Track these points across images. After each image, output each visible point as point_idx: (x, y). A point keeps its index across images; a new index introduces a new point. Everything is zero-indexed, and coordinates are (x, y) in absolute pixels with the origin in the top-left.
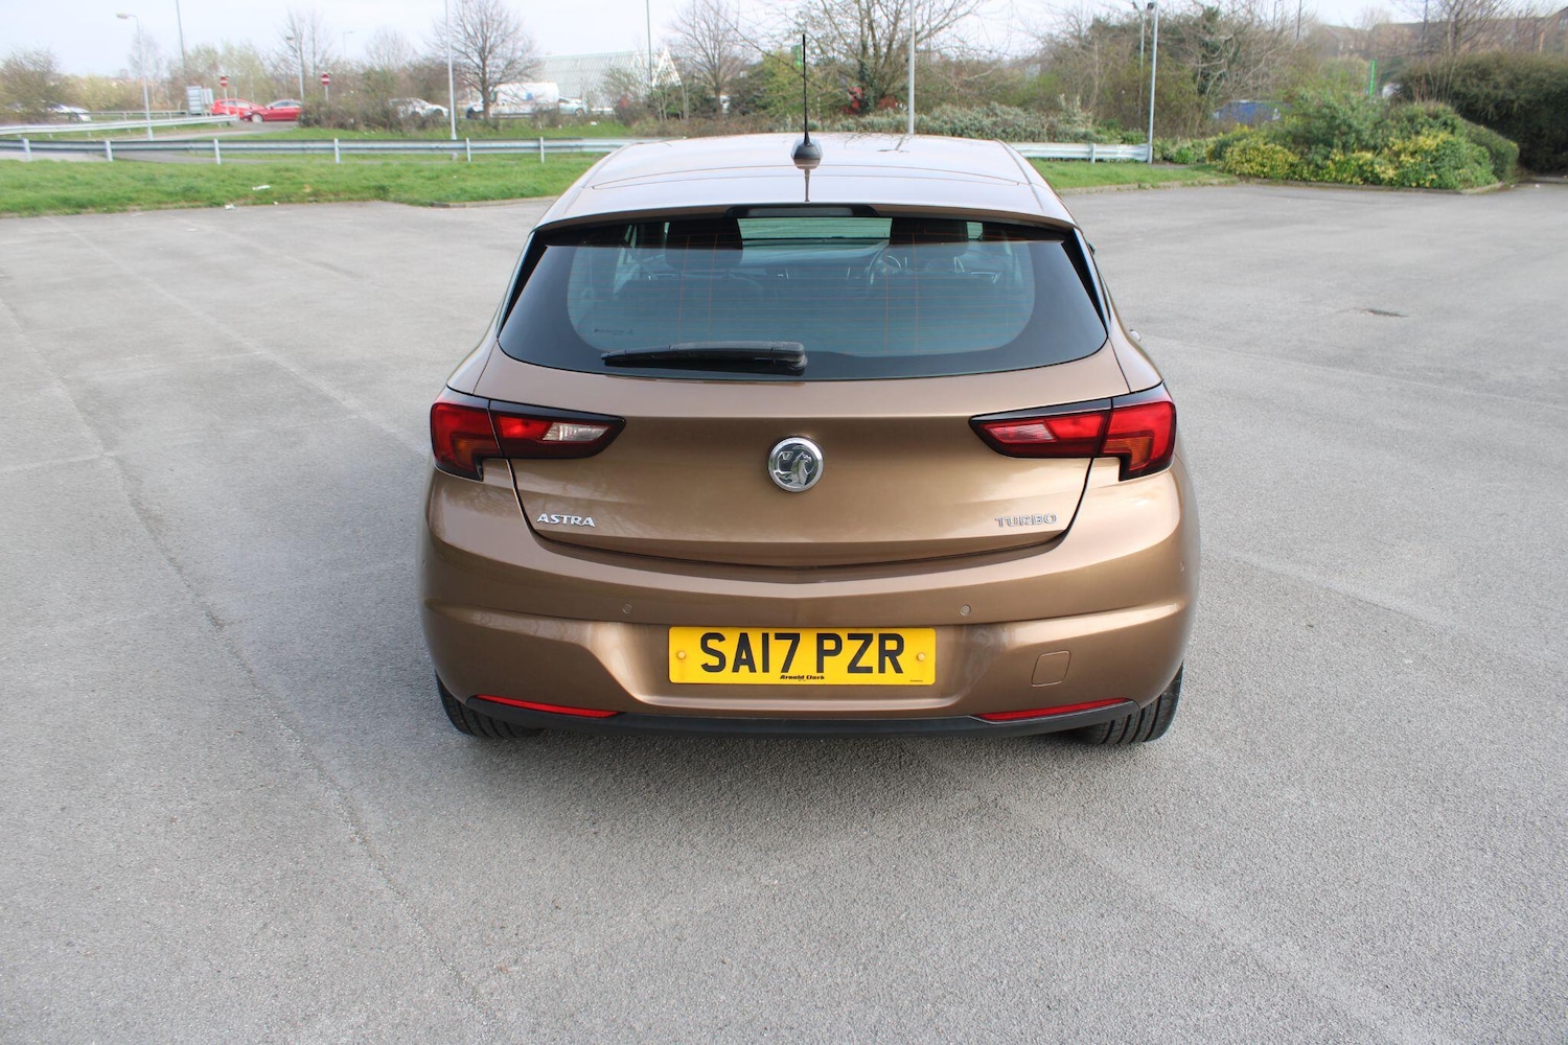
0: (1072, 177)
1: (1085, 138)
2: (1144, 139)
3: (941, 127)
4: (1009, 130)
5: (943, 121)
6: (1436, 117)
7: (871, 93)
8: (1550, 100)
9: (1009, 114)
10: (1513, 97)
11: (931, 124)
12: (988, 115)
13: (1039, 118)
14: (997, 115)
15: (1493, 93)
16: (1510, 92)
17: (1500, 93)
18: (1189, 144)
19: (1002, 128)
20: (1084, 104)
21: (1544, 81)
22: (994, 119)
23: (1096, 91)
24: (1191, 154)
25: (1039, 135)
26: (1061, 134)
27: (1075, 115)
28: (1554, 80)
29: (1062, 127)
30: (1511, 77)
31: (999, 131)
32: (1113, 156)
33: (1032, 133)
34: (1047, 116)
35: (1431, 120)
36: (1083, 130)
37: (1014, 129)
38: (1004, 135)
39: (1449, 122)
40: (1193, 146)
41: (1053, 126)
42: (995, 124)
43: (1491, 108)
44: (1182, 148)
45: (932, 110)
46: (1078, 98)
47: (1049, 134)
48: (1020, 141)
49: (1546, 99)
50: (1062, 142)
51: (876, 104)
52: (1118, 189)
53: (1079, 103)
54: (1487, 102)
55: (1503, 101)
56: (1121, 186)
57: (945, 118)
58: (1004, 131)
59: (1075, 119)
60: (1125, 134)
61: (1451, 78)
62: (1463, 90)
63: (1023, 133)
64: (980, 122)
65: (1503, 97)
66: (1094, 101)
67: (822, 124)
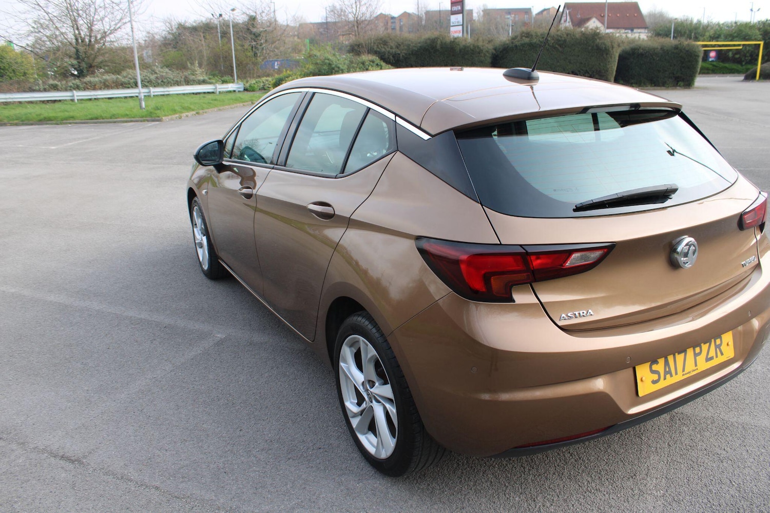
0: (220, 100)
1: (204, 82)
2: (232, 81)
3: (129, 81)
4: (165, 80)
5: (129, 78)
6: (373, 62)
7: (84, 65)
8: (414, 53)
9: (163, 72)
10: (399, 52)
11: (123, 80)
12: (152, 74)
13: (179, 74)
14: (156, 73)
15: (391, 51)
16: (397, 50)
17: (394, 50)
18: (254, 82)
19: (161, 80)
20: (200, 65)
21: (410, 45)
22: (156, 75)
23: (206, 58)
24: (256, 86)
25: (180, 82)
26: (191, 81)
27: (196, 71)
28: (414, 45)
29: (192, 77)
30: (396, 44)
31: (159, 81)
32: (227, 90)
33: (177, 81)
34: (183, 72)
35: (371, 63)
36: (202, 78)
37: (168, 80)
38: (162, 83)
39: (379, 64)
40: (256, 82)
41: (186, 77)
42: (157, 78)
43: (391, 57)
44: (251, 84)
45: (121, 73)
46: (197, 62)
47: (185, 81)
48: (171, 86)
49: (412, 53)
50: (192, 85)
51: (88, 71)
52: (244, 105)
53: (197, 65)
54: (389, 54)
55: (395, 54)
56: (244, 104)
57: (130, 76)
58: (162, 81)
59: (197, 73)
60: (223, 79)
61: (372, 44)
62: (378, 50)
63: (172, 82)
64: (149, 77)
65: (395, 52)
66: (205, 63)
67: (61, 83)
